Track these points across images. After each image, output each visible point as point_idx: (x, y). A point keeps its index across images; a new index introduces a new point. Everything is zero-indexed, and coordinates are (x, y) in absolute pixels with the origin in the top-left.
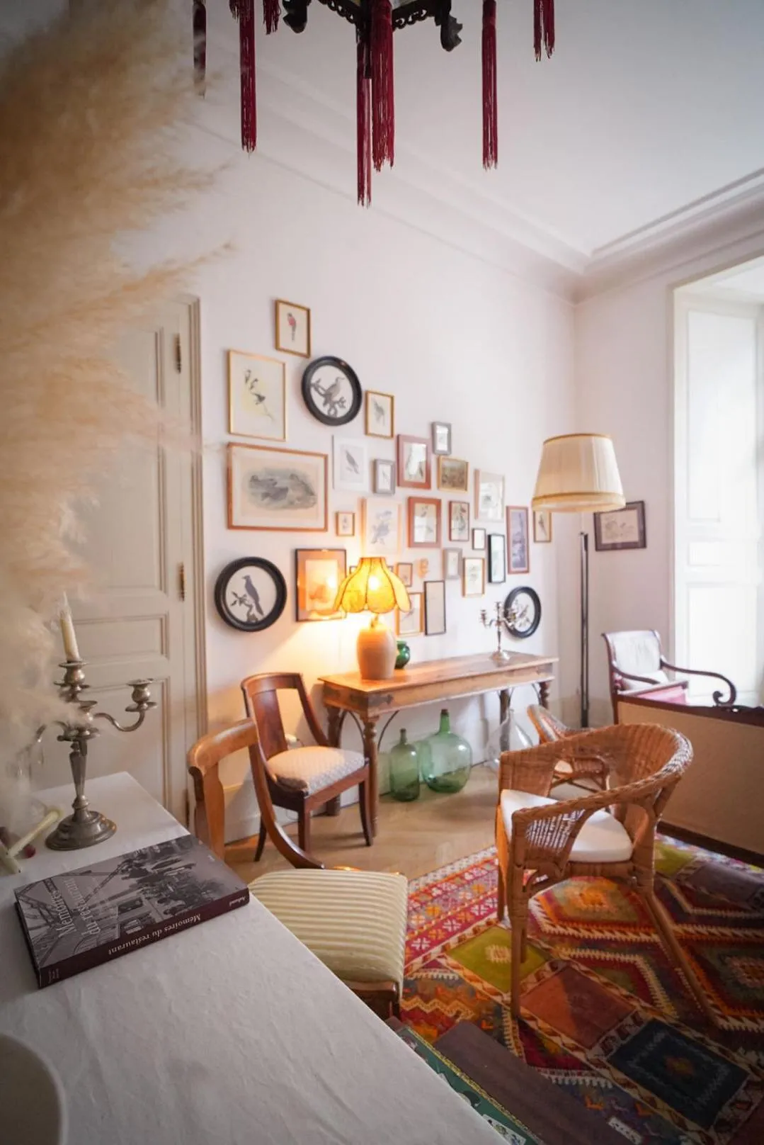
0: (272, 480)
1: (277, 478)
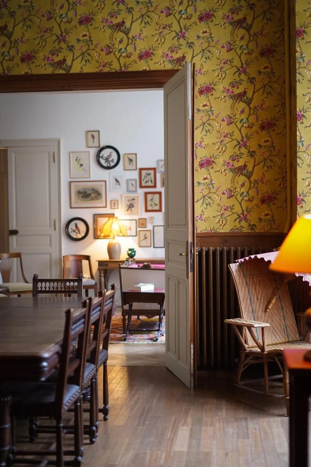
1: (87, 191)
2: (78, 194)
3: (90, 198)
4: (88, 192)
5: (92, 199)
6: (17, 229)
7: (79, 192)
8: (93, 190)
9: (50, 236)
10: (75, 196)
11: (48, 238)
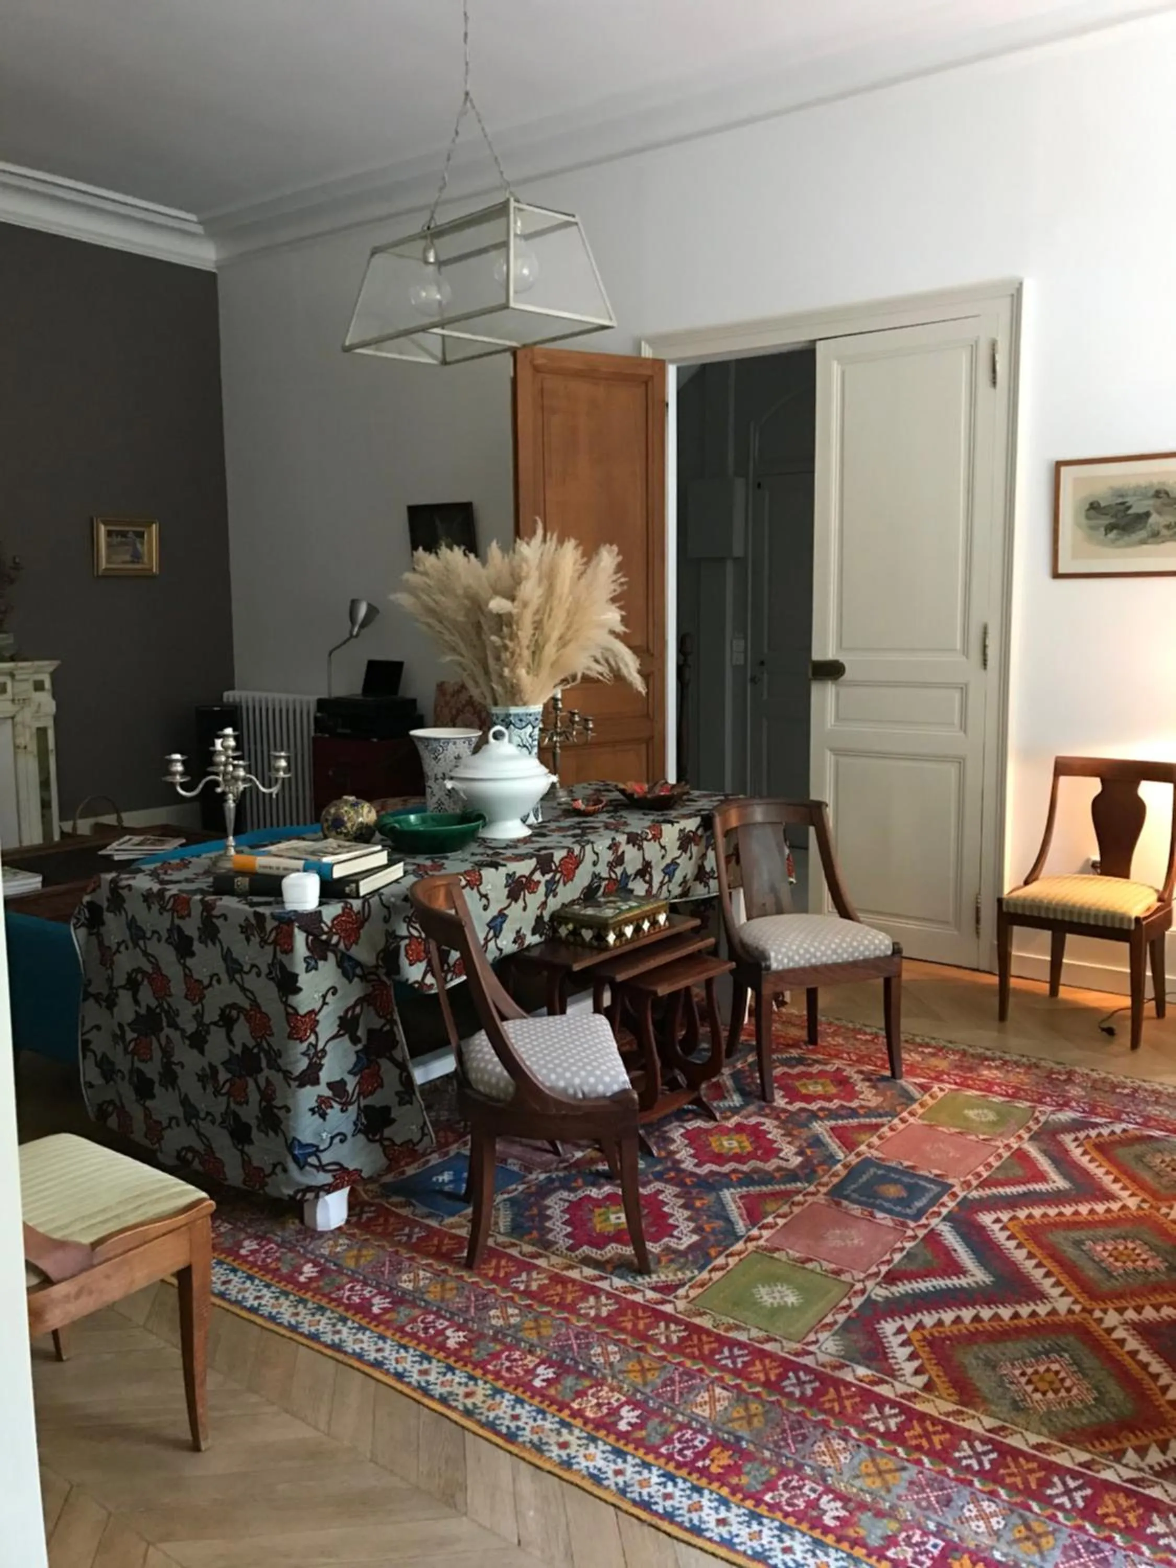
0: (1123, 504)
1: (1130, 500)
2: (1088, 518)
3: (1143, 534)
4: (1138, 508)
5: (1155, 536)
6: (841, 658)
7: (1094, 508)
8: (1158, 494)
9: (964, 689)
10: (1077, 524)
11: (957, 695)
